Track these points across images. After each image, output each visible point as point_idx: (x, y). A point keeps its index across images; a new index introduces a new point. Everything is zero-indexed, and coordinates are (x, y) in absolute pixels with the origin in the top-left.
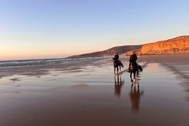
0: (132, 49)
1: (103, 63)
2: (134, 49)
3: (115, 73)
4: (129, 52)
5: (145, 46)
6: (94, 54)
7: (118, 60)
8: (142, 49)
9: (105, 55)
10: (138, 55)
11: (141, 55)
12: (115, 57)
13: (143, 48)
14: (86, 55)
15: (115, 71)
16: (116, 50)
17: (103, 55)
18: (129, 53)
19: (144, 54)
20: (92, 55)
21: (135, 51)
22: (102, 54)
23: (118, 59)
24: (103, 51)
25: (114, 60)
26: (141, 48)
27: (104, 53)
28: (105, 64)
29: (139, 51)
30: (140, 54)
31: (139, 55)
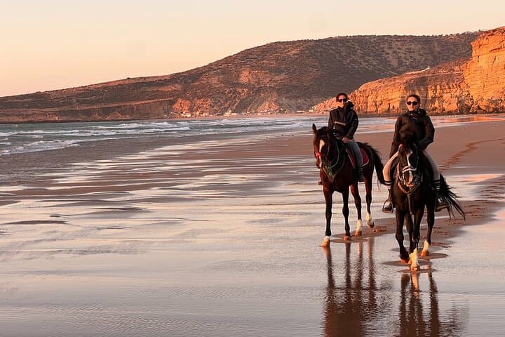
0: (395, 63)
1: (145, 180)
2: (415, 68)
3: (328, 233)
4: (373, 85)
5: (493, 42)
6: (98, 101)
7: (347, 145)
8: (473, 67)
9: (191, 110)
10: (444, 113)
11: (465, 109)
12: (331, 120)
13: (482, 60)
14: (31, 105)
15: (329, 214)
16: (278, 71)
17: (172, 103)
18: (370, 99)
19: (483, 105)
20: (84, 107)
21: (422, 82)
22: (164, 95)
23: (351, 137)
24: (175, 78)
25: (322, 143)
26: (467, 56)
27: (178, 87)
28: (163, 186)
29: (449, 78)
30: (454, 107)
31: (450, 113)
